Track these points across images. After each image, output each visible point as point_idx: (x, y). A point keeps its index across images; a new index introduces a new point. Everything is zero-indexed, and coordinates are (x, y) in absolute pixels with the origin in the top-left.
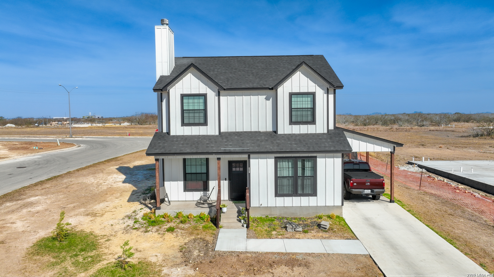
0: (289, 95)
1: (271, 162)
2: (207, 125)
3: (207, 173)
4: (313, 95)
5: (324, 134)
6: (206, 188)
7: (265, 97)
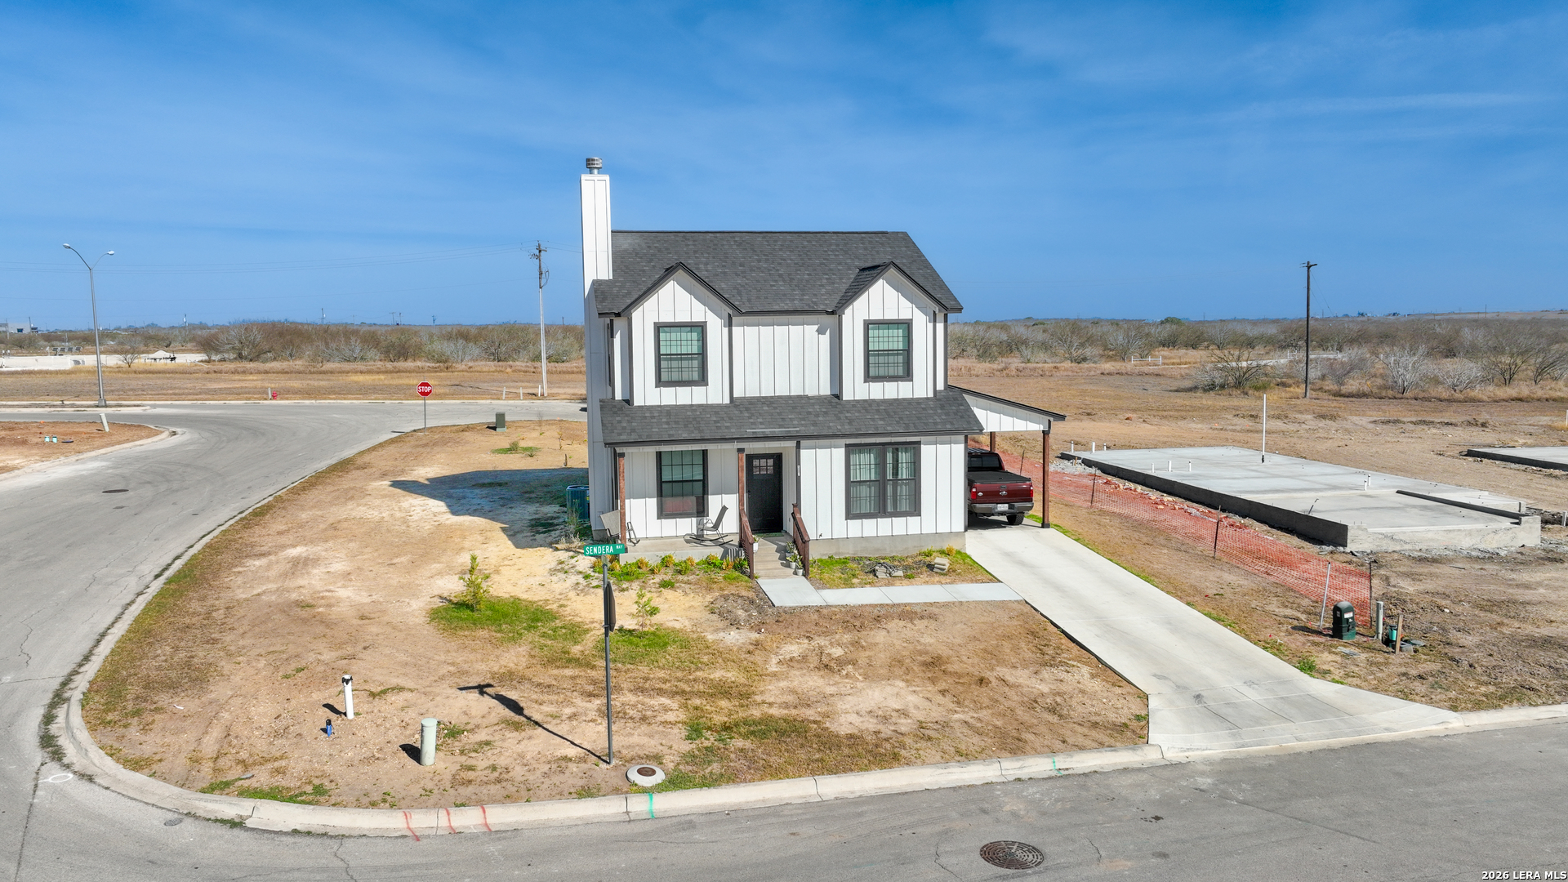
0: (864, 324)
1: (839, 453)
2: (707, 385)
3: (704, 482)
4: (907, 325)
5: (928, 399)
6: (701, 511)
7: (816, 327)
